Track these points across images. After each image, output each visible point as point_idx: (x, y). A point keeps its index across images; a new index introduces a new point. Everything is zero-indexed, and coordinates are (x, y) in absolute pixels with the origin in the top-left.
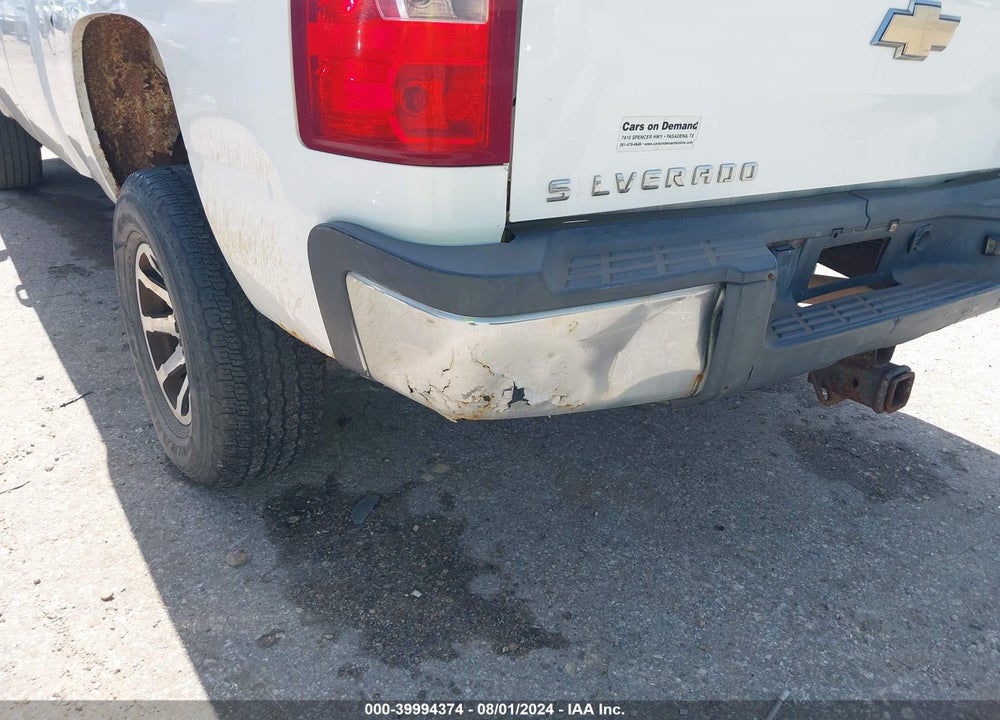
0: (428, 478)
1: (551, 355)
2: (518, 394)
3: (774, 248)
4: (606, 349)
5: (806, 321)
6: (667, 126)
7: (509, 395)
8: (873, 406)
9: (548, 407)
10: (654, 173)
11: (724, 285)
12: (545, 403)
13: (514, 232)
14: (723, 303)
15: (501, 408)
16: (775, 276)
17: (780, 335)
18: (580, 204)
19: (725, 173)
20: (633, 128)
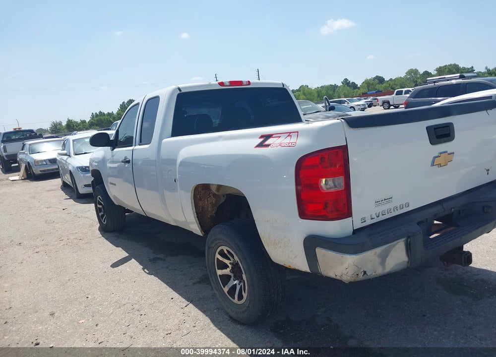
0: (319, 314)
1: (371, 261)
2: (365, 273)
3: (418, 224)
4: (383, 258)
5: (433, 242)
6: (385, 200)
7: (363, 273)
8: (462, 265)
9: (372, 276)
10: (384, 211)
11: (409, 237)
12: (371, 274)
13: (355, 232)
14: (410, 242)
15: (361, 277)
16: (421, 232)
17: (427, 248)
18: (369, 222)
19: (401, 207)
20: (378, 202)
